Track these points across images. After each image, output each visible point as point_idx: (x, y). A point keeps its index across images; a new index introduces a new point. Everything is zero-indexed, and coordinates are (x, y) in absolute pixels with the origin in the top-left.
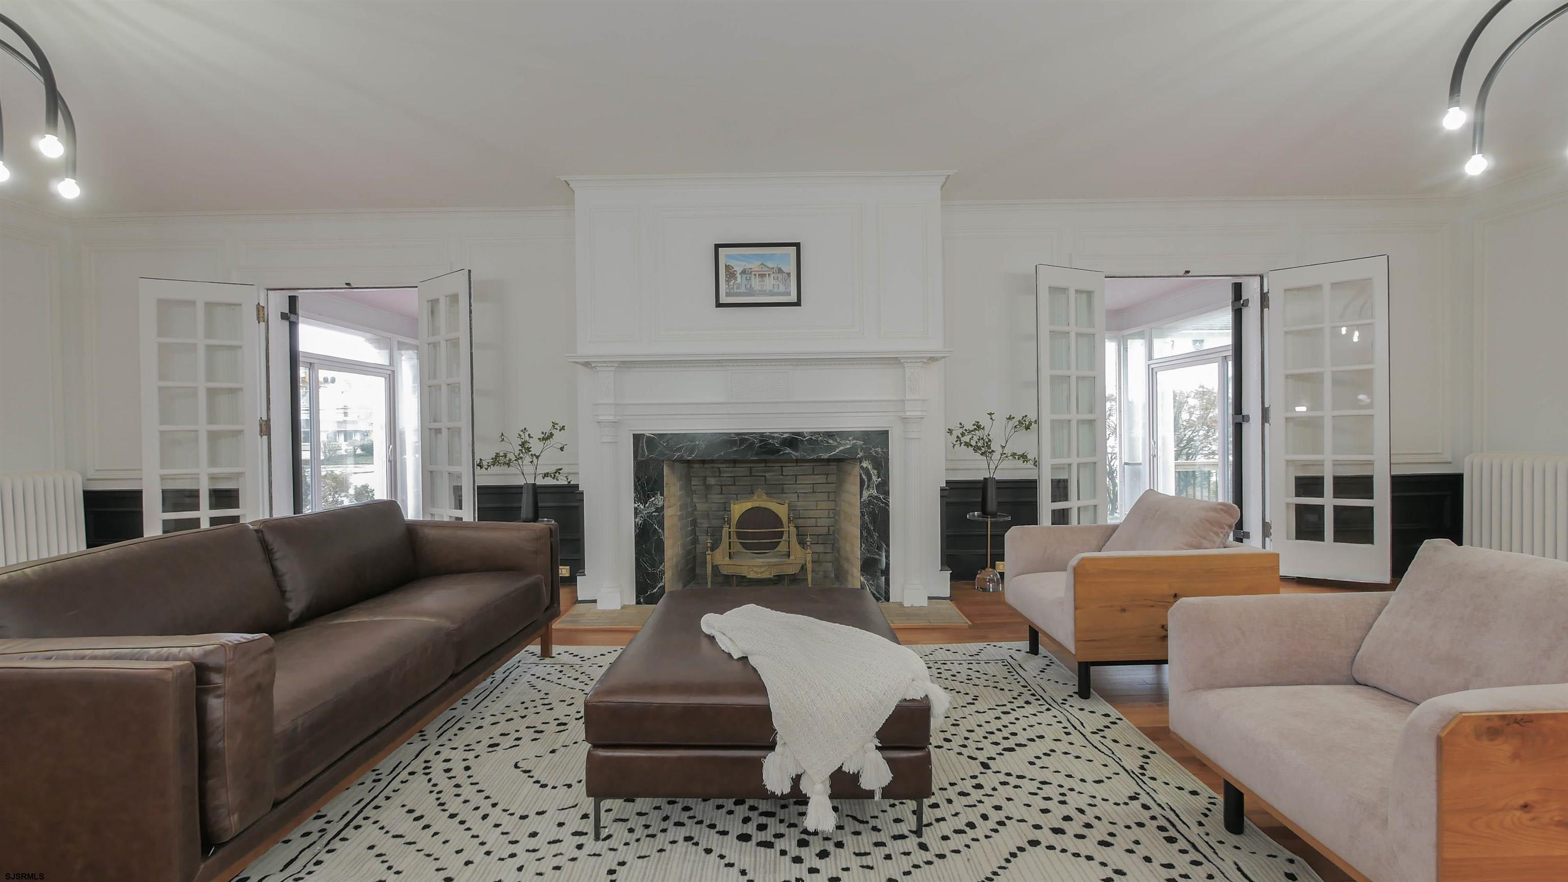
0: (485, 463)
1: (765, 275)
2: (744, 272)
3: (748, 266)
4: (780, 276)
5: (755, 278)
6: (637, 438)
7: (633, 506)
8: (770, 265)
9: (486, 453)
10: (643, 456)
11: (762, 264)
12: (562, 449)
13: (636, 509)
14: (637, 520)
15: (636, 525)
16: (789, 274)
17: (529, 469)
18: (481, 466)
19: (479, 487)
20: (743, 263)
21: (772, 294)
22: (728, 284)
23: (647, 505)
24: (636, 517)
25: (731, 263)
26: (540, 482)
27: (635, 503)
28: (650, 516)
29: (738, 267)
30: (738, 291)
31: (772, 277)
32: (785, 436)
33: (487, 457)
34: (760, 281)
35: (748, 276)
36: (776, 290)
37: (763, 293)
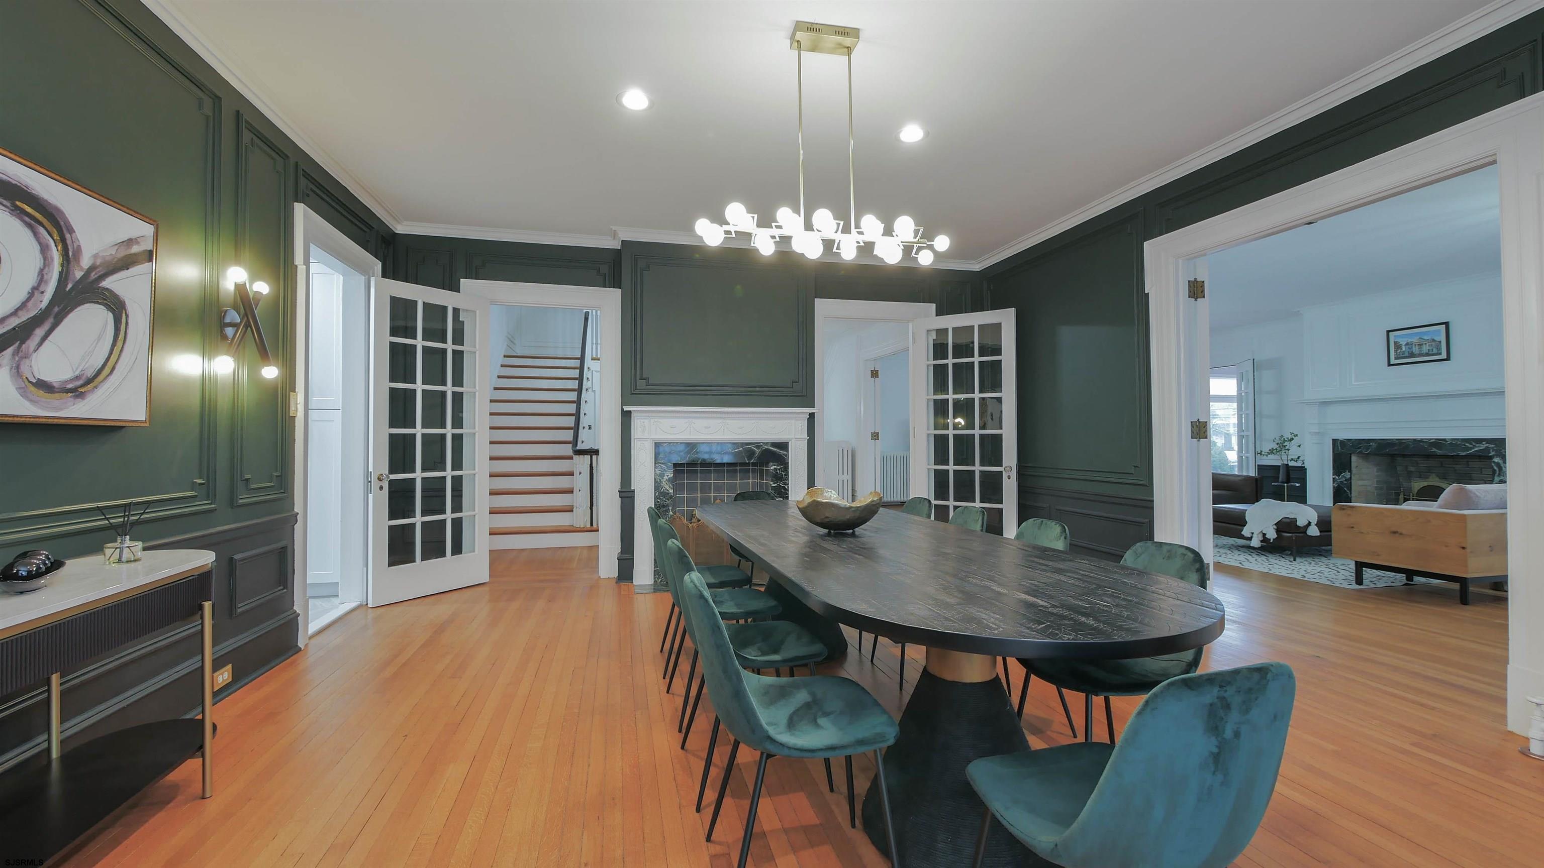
0: (1263, 453)
1: (1423, 344)
2: (1407, 344)
3: (1410, 340)
4: (1433, 343)
5: (1415, 347)
6: (1334, 441)
7: (1332, 477)
8: (1426, 338)
9: (1266, 447)
10: (1338, 451)
11: (1420, 338)
12: (1299, 446)
13: (1333, 478)
14: (1334, 485)
15: (1334, 487)
16: (1440, 342)
17: (1284, 457)
18: (1261, 454)
19: (1258, 465)
20: (1406, 339)
21: (1428, 355)
22: (1396, 353)
23: (1340, 477)
24: (1334, 483)
25: (1398, 340)
26: (1292, 464)
27: (1333, 475)
28: (1342, 482)
29: (1403, 342)
30: (1403, 356)
31: (1427, 345)
32: (1432, 441)
33: (1266, 449)
34: (1418, 349)
35: (1410, 346)
36: (1430, 353)
37: (1421, 355)
